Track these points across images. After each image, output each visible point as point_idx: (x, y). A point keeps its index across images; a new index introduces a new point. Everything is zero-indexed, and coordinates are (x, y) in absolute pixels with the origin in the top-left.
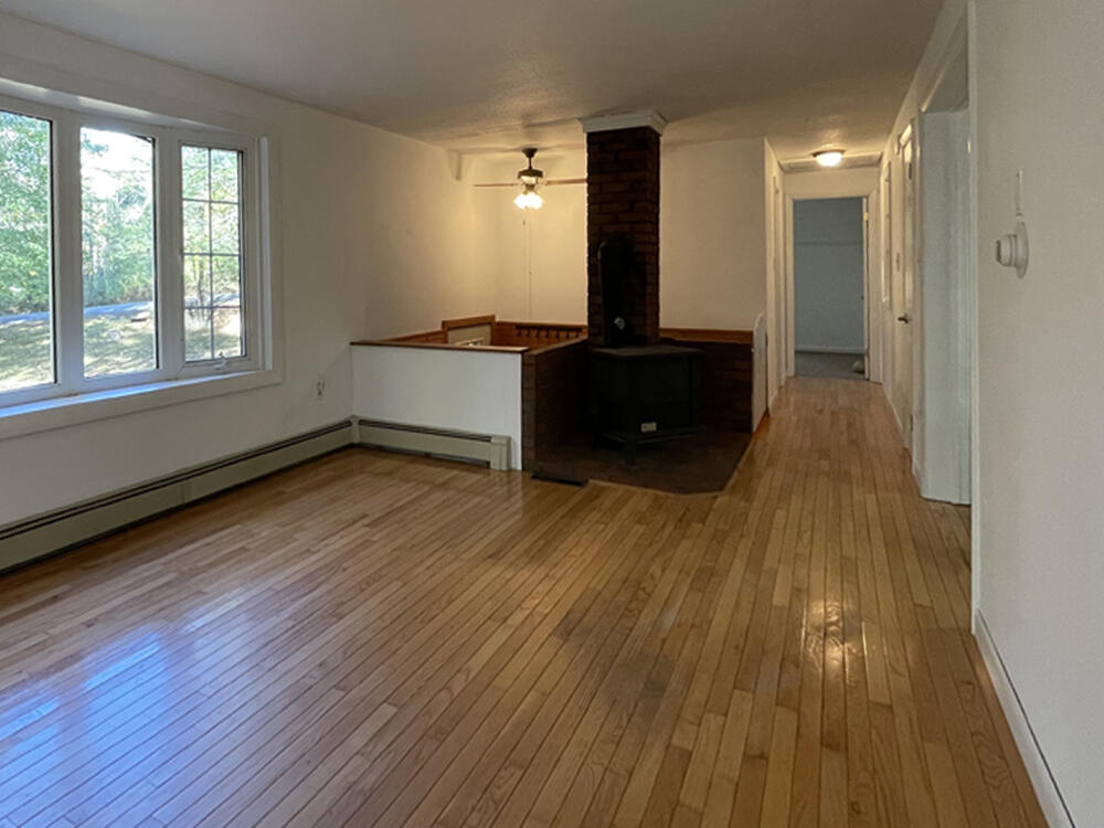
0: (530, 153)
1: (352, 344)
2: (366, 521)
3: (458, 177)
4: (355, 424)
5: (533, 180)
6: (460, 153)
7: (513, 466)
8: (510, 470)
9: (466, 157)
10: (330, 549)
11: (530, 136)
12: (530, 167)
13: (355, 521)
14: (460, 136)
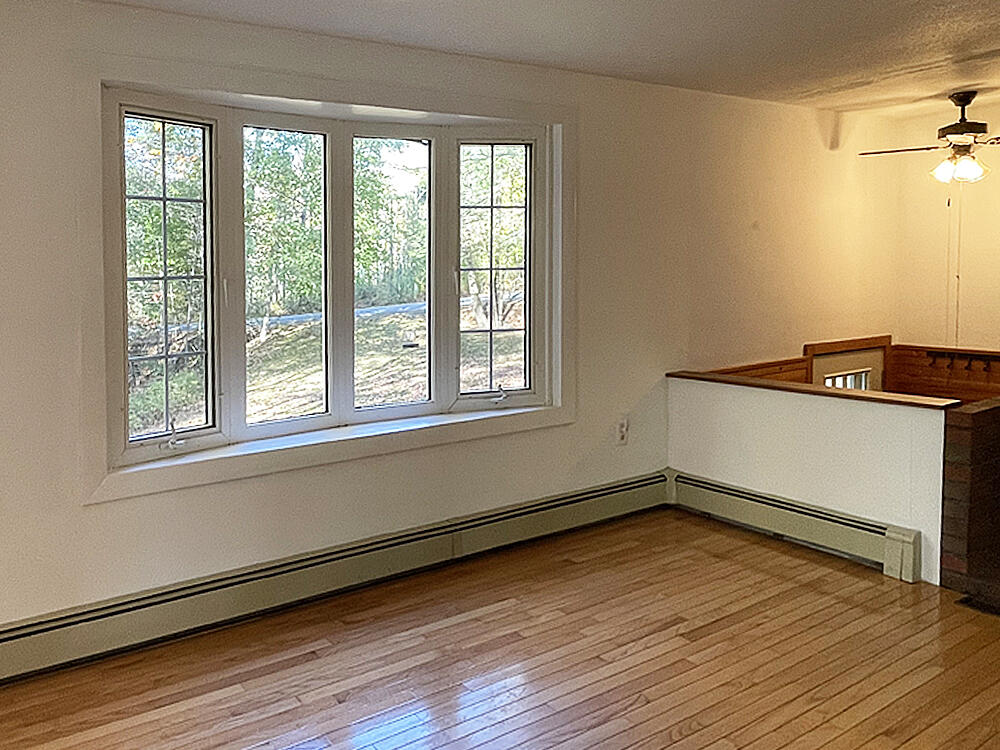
0: (963, 98)
1: (668, 375)
2: (682, 628)
3: (834, 144)
4: (671, 481)
5: (966, 139)
6: (839, 112)
7: (923, 577)
8: (917, 582)
9: (847, 116)
10: (630, 661)
11: (964, 73)
12: (963, 119)
13: (666, 626)
14: (839, 89)
